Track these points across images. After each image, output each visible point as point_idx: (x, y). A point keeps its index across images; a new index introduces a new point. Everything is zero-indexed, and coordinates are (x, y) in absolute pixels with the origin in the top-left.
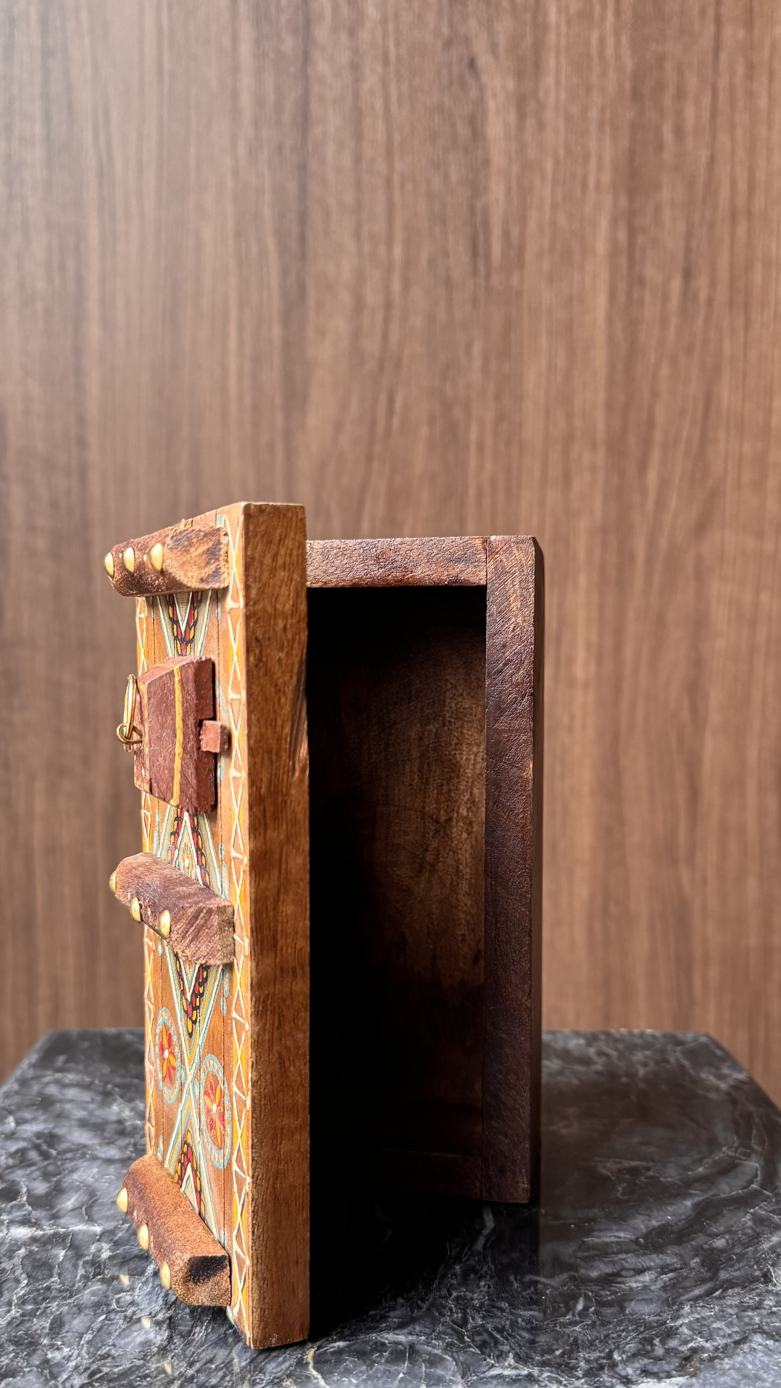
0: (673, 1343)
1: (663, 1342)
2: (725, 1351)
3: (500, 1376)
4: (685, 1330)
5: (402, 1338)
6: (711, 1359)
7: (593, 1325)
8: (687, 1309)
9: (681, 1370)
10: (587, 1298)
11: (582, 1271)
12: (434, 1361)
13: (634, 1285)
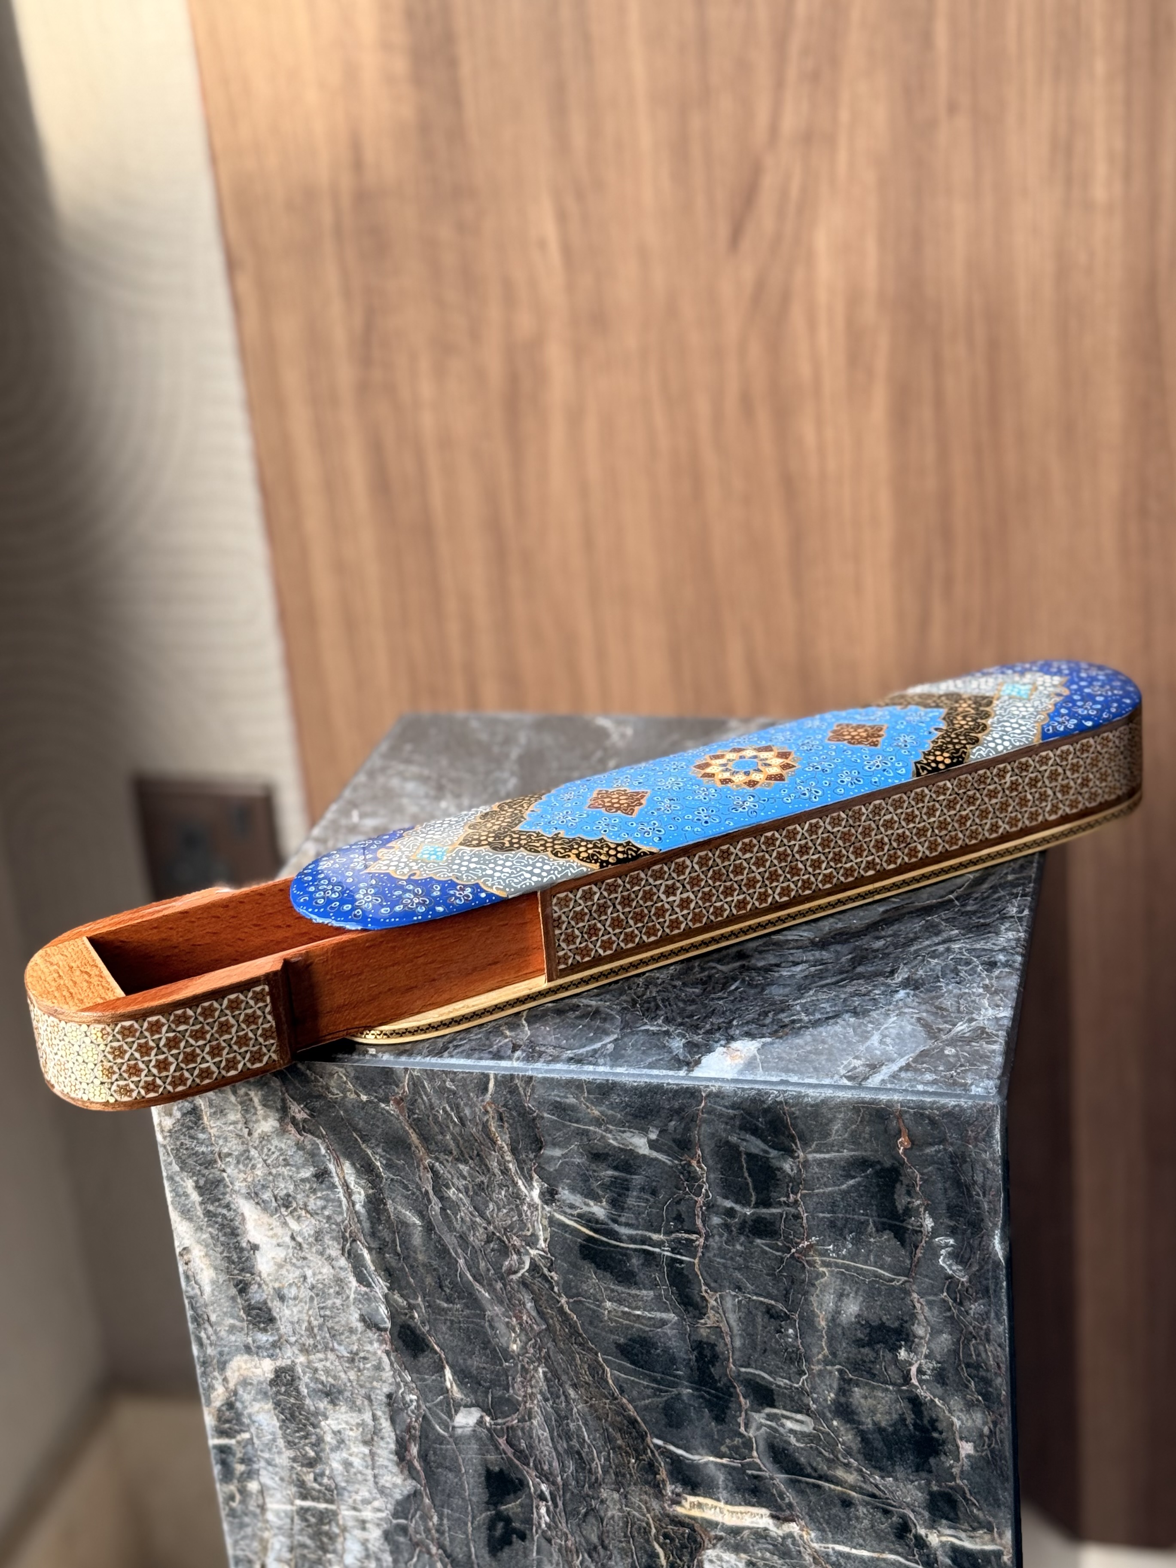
0: (782, 1016)
1: (775, 1014)
2: (816, 1024)
3: (647, 1031)
4: (798, 1008)
5: (593, 1003)
6: (800, 1028)
7: (733, 1001)
8: (811, 993)
9: (774, 1034)
10: (743, 981)
11: (753, 961)
12: (607, 1018)
13: (785, 973)
